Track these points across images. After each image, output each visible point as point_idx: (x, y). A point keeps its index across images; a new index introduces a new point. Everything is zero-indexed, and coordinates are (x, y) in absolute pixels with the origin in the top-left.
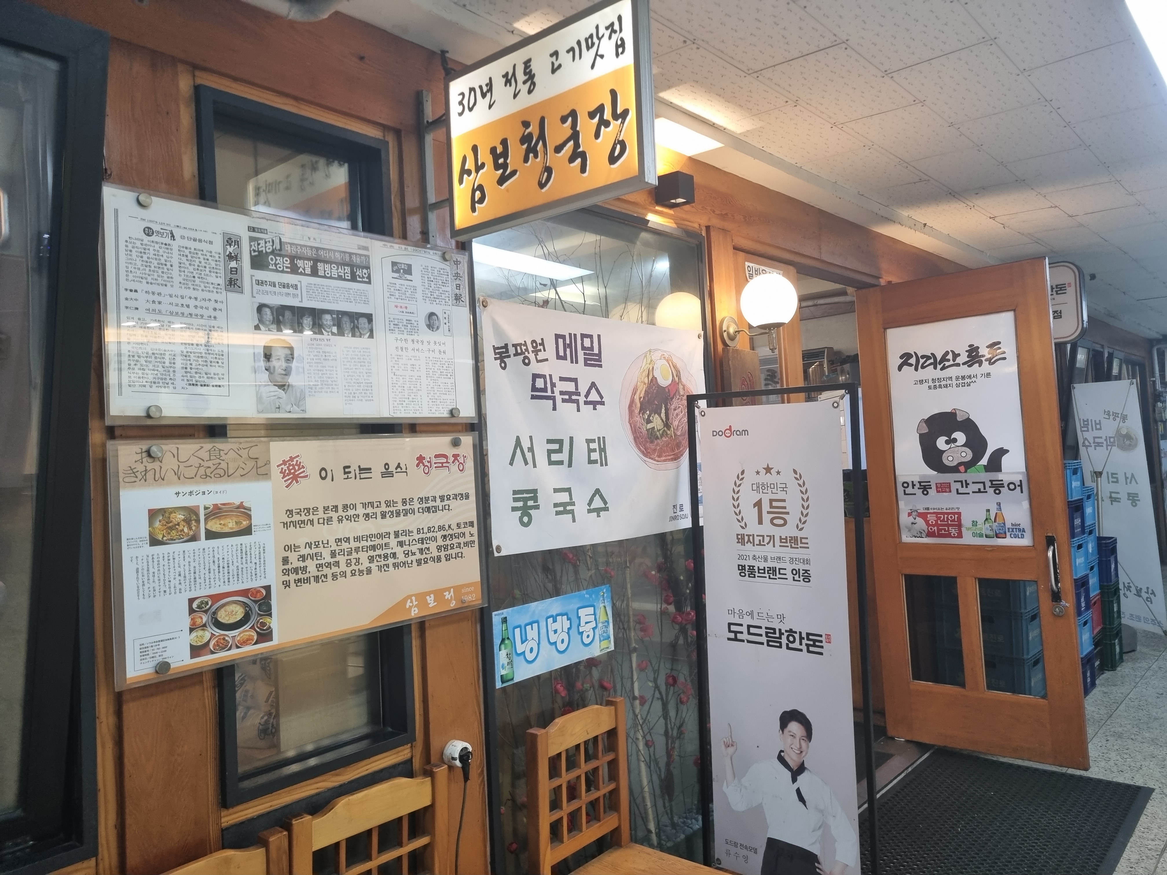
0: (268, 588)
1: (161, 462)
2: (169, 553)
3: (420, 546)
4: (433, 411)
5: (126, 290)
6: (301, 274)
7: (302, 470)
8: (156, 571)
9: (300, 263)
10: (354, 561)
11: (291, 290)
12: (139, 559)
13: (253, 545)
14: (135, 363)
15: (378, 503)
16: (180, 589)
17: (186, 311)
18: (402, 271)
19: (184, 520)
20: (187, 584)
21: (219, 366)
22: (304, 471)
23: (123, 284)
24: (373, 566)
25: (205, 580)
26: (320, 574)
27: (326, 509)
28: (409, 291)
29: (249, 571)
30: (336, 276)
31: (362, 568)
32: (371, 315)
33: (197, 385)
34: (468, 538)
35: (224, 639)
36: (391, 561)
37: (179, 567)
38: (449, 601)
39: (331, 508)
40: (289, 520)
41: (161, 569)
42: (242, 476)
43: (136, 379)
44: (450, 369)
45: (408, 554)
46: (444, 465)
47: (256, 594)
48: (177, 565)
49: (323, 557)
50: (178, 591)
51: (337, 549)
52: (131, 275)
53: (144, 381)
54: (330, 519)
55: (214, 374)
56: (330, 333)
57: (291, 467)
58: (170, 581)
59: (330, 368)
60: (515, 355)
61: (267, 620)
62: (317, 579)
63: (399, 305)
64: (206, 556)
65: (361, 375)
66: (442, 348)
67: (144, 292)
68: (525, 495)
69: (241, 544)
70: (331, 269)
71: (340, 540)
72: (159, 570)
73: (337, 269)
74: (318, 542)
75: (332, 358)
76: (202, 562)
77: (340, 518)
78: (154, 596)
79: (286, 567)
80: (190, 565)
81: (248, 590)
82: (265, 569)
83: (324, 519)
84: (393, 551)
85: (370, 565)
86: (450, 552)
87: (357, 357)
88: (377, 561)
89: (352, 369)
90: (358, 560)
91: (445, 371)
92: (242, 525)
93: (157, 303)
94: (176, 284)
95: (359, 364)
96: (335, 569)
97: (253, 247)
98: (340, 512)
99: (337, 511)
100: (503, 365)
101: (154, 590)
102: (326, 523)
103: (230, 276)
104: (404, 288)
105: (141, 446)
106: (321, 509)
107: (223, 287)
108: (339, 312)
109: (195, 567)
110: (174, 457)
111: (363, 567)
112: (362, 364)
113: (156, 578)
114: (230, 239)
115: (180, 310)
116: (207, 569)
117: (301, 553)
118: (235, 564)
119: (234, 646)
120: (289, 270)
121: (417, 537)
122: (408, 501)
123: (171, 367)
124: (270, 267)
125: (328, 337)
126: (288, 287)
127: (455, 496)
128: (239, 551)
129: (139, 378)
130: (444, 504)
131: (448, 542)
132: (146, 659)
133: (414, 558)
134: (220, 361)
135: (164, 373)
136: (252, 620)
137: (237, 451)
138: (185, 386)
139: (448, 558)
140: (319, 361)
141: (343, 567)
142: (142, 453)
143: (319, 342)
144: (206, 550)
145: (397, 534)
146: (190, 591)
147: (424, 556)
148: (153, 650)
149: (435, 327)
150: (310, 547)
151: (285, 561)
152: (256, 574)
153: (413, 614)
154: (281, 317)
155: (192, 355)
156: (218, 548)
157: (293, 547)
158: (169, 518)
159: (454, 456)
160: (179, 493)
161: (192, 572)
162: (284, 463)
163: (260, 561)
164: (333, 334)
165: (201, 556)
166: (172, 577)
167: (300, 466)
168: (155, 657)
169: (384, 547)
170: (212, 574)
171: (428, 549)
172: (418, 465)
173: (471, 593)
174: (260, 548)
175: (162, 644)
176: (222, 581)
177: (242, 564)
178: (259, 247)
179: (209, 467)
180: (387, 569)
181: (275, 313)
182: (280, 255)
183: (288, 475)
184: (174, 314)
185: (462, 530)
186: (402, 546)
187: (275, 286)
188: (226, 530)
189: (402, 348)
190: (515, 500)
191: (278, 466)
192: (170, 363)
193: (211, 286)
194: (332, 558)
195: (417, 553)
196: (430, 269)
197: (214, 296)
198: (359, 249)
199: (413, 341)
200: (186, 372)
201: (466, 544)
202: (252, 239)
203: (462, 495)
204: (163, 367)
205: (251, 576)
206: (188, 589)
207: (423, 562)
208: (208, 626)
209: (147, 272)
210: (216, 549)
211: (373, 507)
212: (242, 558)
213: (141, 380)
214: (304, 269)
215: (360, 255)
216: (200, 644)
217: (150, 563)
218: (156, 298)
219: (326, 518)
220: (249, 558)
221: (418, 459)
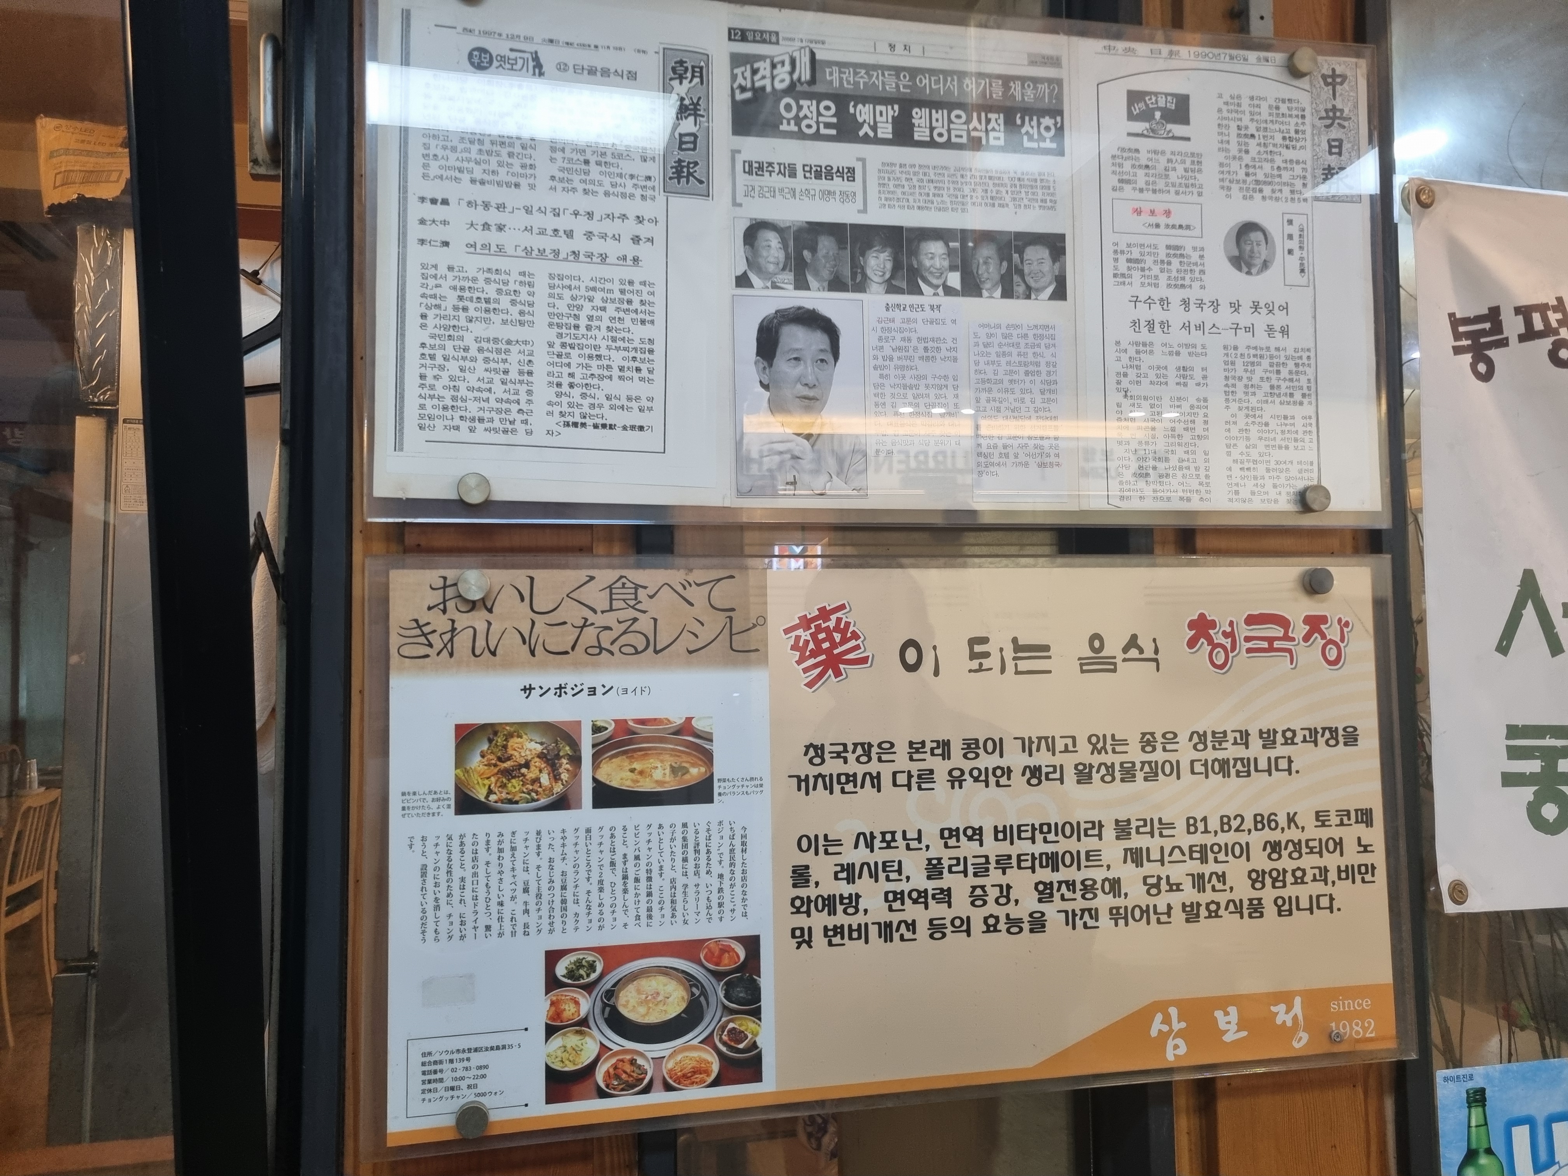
0: (752, 944)
1: (490, 611)
2: (501, 835)
3: (1195, 867)
4: (1244, 493)
5: (422, 199)
6: (866, 140)
7: (853, 643)
8: (468, 874)
9: (864, 113)
10: (993, 893)
11: (838, 184)
12: (430, 843)
13: (714, 828)
14: (436, 371)
15: (1069, 741)
16: (526, 926)
17: (565, 246)
18: (1158, 115)
19: (541, 756)
20: (545, 912)
21: (642, 379)
22: (857, 647)
23: (417, 186)
24: (1051, 910)
25: (589, 907)
26: (895, 918)
27: (916, 748)
28: (1180, 168)
29: (703, 896)
30: (964, 140)
31: (1015, 912)
32: (1062, 237)
33: (584, 425)
34: (1352, 857)
35: (633, 1062)
36: (1104, 902)
37: (526, 870)
38: (1287, 1032)
39: (929, 745)
40: (813, 771)
41: (481, 871)
42: (690, 652)
43: (436, 412)
44: (1303, 379)
45: (1157, 886)
46: (1276, 644)
47: (720, 957)
48: (519, 865)
49: (905, 872)
50: (520, 929)
51: (946, 856)
52: (434, 165)
53: (457, 415)
54: (926, 776)
55: (629, 399)
56: (940, 291)
57: (822, 636)
58: (501, 904)
59: (937, 381)
60: (1522, 338)
61: (747, 1024)
62: (886, 931)
63: (1146, 207)
64: (594, 848)
65: (1027, 397)
66: (1279, 320)
67: (464, 204)
68: (1549, 742)
69: (685, 825)
70: (950, 121)
71: (954, 833)
72: (475, 874)
73: (968, 122)
74: (893, 833)
75: (944, 353)
76: (582, 863)
77: (956, 773)
78: (462, 937)
79: (803, 892)
80: (551, 868)
81: (698, 944)
82: (744, 893)
83: (910, 776)
84: (1111, 875)
85: (1042, 907)
86: (1291, 891)
87: (1015, 351)
88: (1063, 898)
89: (1001, 381)
90: (1005, 891)
91: (1284, 385)
92: (687, 777)
93: (493, 228)
94: (543, 182)
95: (1022, 370)
96: (937, 910)
97: (740, 80)
98: (957, 759)
99: (946, 755)
100: (1482, 368)
101: (462, 923)
102: (914, 786)
103: (677, 155)
104: (1163, 160)
105: (443, 572)
106: (902, 749)
107: (658, 182)
108: (964, 235)
109: (564, 874)
110: (522, 599)
111: (1020, 912)
112: (1031, 368)
113: (468, 894)
114: (681, 63)
115: (549, 243)
116: (595, 879)
117: (845, 860)
118: (668, 874)
119: (658, 1084)
120: (833, 132)
121: (1186, 841)
122: (1160, 739)
123: (521, 382)
124: (784, 127)
125: (936, 301)
126: (829, 175)
127: (1312, 736)
128: (679, 842)
129: (445, 408)
130: (1273, 753)
131: (1286, 863)
132: (436, 1090)
133: (1175, 899)
134: (644, 367)
135: (505, 396)
136: (707, 1020)
137: (679, 589)
138: (556, 428)
139: (1285, 909)
140: (908, 363)
141: (961, 905)
142: (444, 587)
143: (908, 314)
144: (595, 833)
145: (1123, 829)
146: (551, 931)
147: (1208, 896)
148: (453, 1070)
149: (1258, 262)
150: (870, 846)
151: (801, 875)
152: (720, 905)
153: (1170, 1056)
154: (806, 254)
155: (575, 353)
156: (625, 829)
157: (821, 842)
158: (505, 747)
159: (1308, 620)
160: (531, 688)
161: (558, 885)
162: (805, 622)
163: (732, 872)
164: (949, 291)
165: (582, 847)
166: (508, 894)
167: (846, 633)
168: (459, 1088)
169: (1083, 862)
170: (606, 896)
171: (1222, 878)
172: (1192, 643)
173: (1361, 1015)
174: (732, 837)
175: (477, 1059)
176: (632, 913)
177: (685, 874)
178: (756, 78)
179: (610, 629)
180: (1090, 923)
181: (791, 243)
182: (810, 96)
183: (814, 654)
184: (536, 252)
185: (1336, 832)
186: (1139, 863)
187: (793, 175)
188: (646, 786)
189: (1151, 325)
190: (1514, 753)
191: (787, 631)
192: (521, 373)
193: (629, 183)
194: (929, 878)
195: (1187, 883)
196: (1245, 102)
197: (634, 207)
198: (1033, 63)
199: (1186, 303)
200: (559, 395)
201: (1347, 873)
202: (737, 60)
203: (1333, 731)
204: (503, 383)
205: (709, 907)
206: (546, 927)
207: (1203, 912)
208: (591, 1023)
209: (474, 155)
210: (619, 833)
211: (1052, 749)
212: (685, 860)
213: (449, 414)
214: (874, 128)
215: (1035, 81)
216: (570, 1067)
217: (456, 856)
218: (494, 218)
219: (915, 773)
220: (703, 862)
221: (1192, 625)
